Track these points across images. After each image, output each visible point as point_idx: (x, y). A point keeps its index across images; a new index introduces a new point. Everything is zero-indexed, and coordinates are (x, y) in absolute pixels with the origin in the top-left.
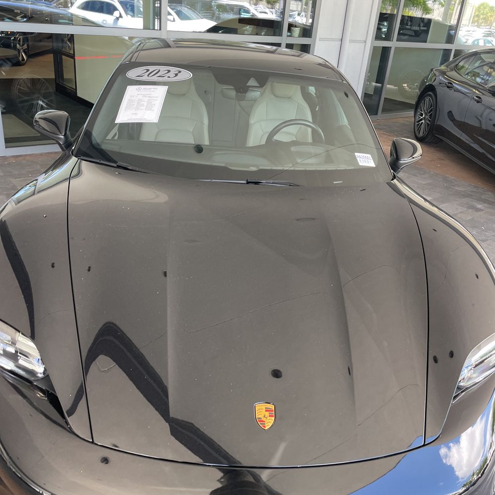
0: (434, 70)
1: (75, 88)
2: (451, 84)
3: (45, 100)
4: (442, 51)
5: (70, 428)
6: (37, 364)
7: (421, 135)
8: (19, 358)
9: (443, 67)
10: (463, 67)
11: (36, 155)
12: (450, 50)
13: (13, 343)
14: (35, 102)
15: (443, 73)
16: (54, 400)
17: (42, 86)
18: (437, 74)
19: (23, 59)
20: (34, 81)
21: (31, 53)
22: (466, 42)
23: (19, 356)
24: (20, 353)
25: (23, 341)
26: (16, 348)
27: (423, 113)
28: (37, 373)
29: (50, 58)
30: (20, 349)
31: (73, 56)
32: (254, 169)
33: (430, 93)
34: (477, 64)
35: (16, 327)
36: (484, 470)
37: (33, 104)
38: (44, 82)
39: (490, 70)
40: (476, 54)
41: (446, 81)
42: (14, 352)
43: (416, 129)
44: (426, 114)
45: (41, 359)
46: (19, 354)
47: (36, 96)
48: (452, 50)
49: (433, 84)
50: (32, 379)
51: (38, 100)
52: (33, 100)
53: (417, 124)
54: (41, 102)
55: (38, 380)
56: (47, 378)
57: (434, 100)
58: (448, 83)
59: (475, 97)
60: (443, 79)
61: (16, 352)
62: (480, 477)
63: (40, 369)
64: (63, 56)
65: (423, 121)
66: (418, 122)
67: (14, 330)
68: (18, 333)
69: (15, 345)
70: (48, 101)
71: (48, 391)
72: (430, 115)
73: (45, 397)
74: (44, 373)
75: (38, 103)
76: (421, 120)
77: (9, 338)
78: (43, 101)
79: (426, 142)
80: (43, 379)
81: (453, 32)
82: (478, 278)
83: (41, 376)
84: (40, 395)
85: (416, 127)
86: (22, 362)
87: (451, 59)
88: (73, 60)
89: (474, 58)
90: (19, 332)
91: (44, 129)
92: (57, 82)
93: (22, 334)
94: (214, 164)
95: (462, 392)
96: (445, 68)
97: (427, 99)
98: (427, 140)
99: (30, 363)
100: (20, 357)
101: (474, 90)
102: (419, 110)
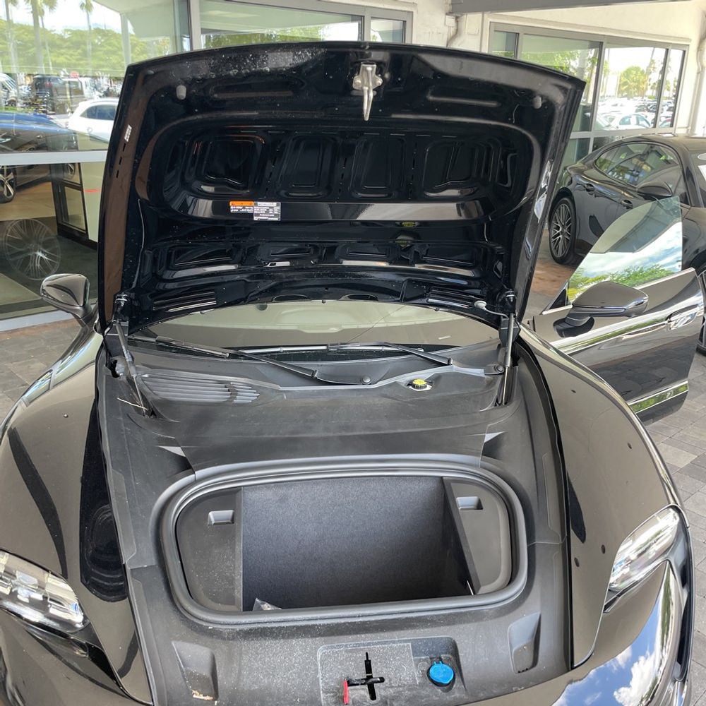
0: (568, 168)
1: (84, 228)
2: (591, 185)
3: (45, 251)
4: (577, 141)
5: (123, 690)
6: (74, 611)
7: (560, 254)
8: (49, 606)
9: (579, 164)
10: (605, 161)
11: (38, 327)
12: (588, 139)
13: (41, 587)
14: (31, 254)
15: (580, 172)
16: (98, 657)
17: (40, 232)
18: (572, 173)
19: (9, 193)
20: (28, 224)
21: (20, 184)
22: (608, 126)
23: (49, 603)
24: (51, 600)
25: (54, 583)
26: (46, 593)
27: (559, 225)
28: (75, 623)
29: (47, 188)
30: (51, 595)
31: (79, 187)
32: (335, 330)
33: (566, 199)
34: (623, 157)
35: (44, 566)
36: (654, 693)
37: (29, 256)
38: (43, 226)
39: (640, 162)
40: (620, 144)
41: (585, 182)
42: (42, 599)
43: (553, 248)
44: (563, 226)
45: (80, 605)
46: (49, 601)
47: (32, 245)
48: (589, 138)
49: (569, 187)
50: (67, 632)
51: (36, 251)
52: (29, 251)
53: (553, 240)
54: (40, 254)
55: (76, 632)
56: (88, 628)
57: (572, 208)
58: (588, 184)
59: (623, 202)
60: (580, 179)
61: (45, 598)
62: (650, 702)
63: (77, 618)
64: (66, 188)
65: (561, 236)
66: (554, 237)
67: (41, 570)
68: (46, 574)
69: (43, 589)
70: (50, 252)
71: (90, 646)
72: (569, 228)
73: (86, 654)
74: (84, 622)
75: (36, 255)
76: (558, 235)
77: (36, 581)
78: (43, 252)
79: (568, 264)
80: (82, 630)
81: (589, 114)
82: (630, 448)
83: (79, 626)
84: (79, 652)
85: (552, 244)
86: (53, 611)
87: (590, 151)
88: (80, 192)
89: (617, 151)
90: (48, 571)
91: (54, 299)
92: (60, 222)
93: (52, 573)
94: (283, 328)
95: (619, 596)
96: (582, 165)
97: (562, 207)
98: (568, 262)
99: (65, 611)
100: (51, 604)
101: (622, 192)
102: (553, 222)
